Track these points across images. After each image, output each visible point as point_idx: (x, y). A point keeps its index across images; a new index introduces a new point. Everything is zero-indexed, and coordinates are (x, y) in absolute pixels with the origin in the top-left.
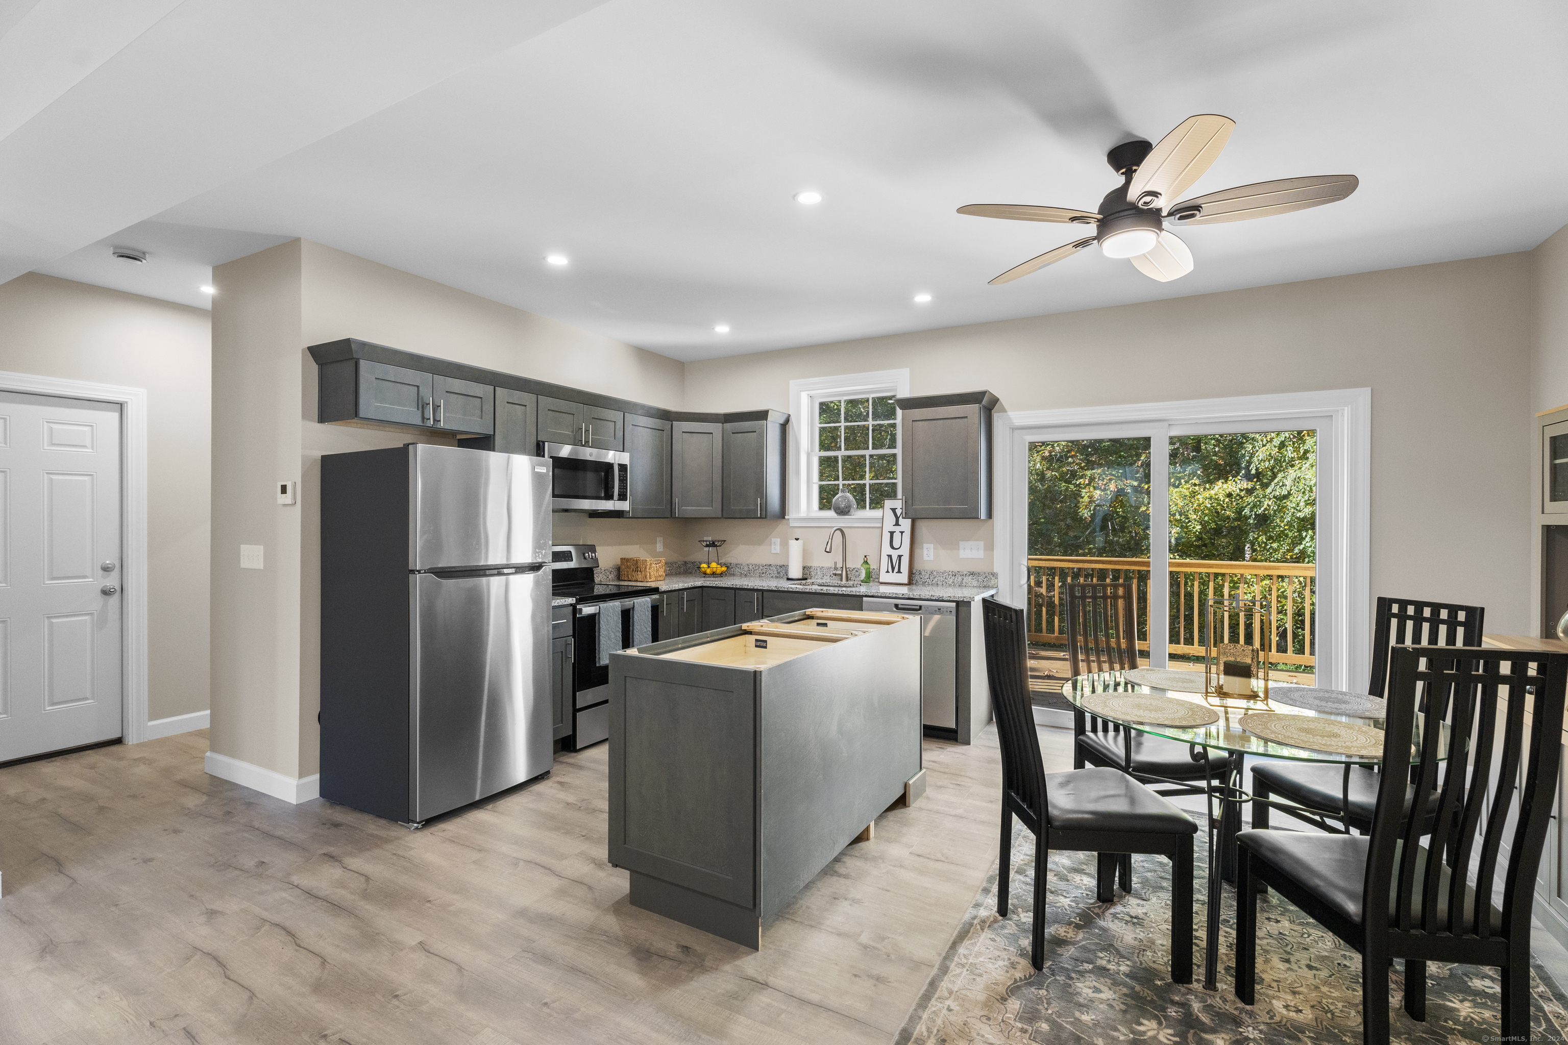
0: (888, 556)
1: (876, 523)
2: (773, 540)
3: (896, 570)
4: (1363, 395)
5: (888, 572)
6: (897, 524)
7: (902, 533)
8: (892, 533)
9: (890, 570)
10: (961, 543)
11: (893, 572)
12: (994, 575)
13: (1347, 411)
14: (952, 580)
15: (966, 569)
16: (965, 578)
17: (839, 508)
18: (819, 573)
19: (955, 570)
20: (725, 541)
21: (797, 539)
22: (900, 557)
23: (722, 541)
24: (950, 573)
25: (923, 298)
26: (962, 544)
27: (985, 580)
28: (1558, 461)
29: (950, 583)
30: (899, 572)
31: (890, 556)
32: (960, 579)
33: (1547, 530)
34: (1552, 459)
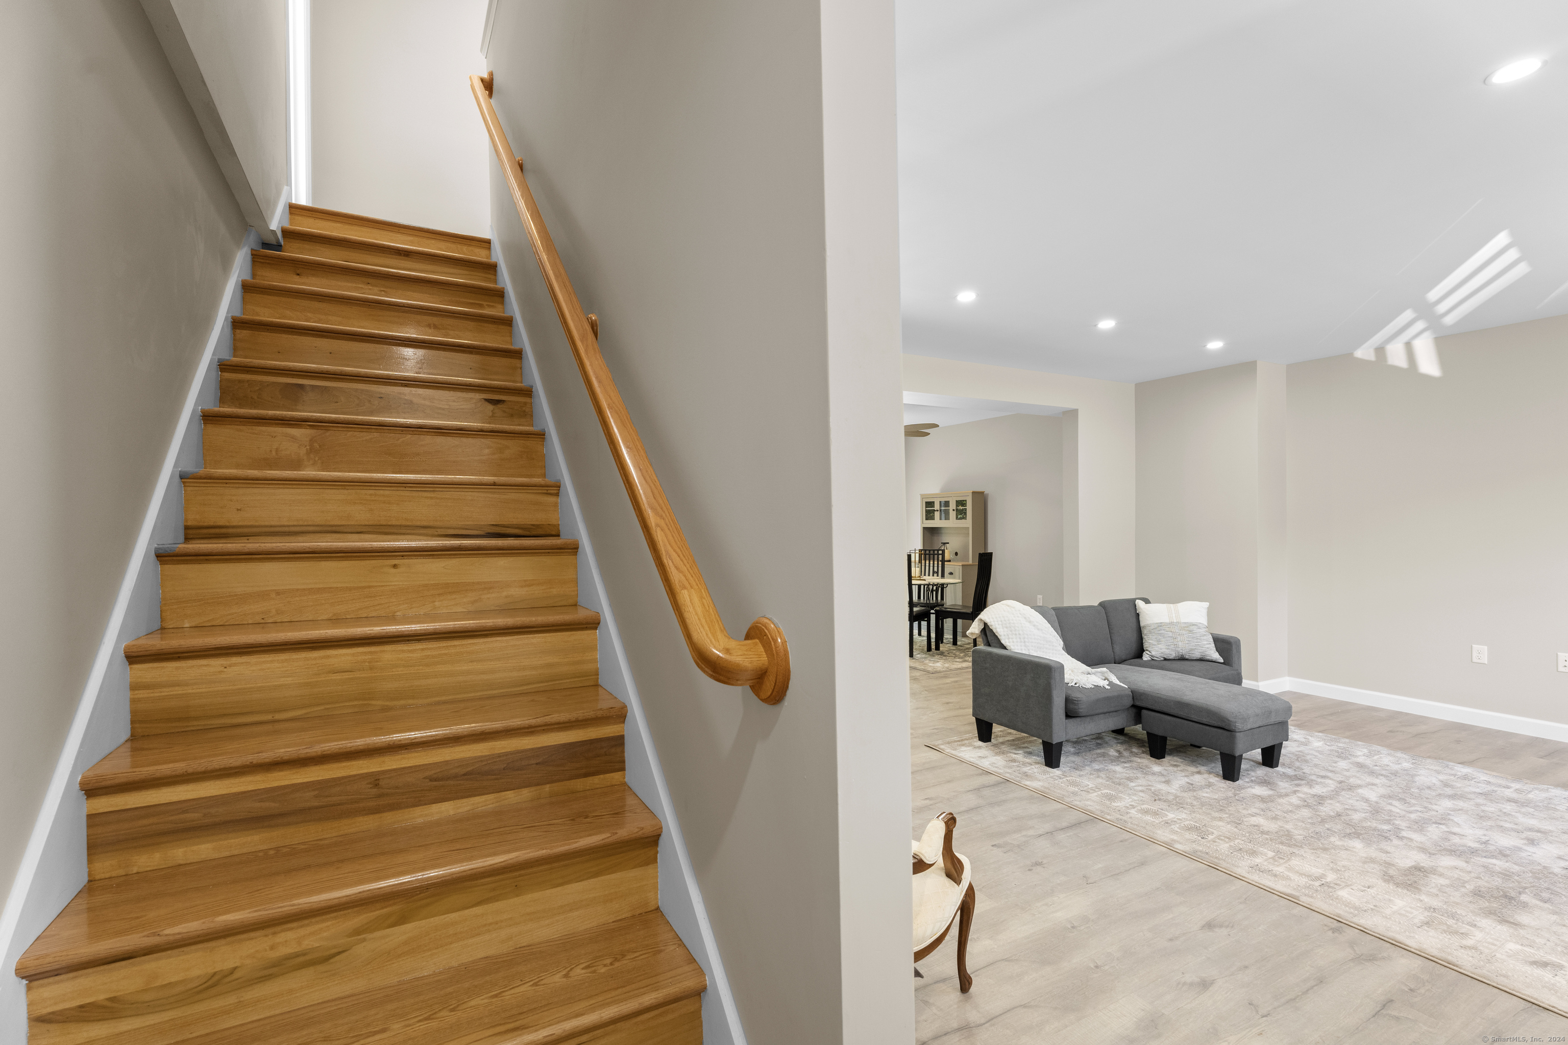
33: (925, 529)
34: (926, 508)
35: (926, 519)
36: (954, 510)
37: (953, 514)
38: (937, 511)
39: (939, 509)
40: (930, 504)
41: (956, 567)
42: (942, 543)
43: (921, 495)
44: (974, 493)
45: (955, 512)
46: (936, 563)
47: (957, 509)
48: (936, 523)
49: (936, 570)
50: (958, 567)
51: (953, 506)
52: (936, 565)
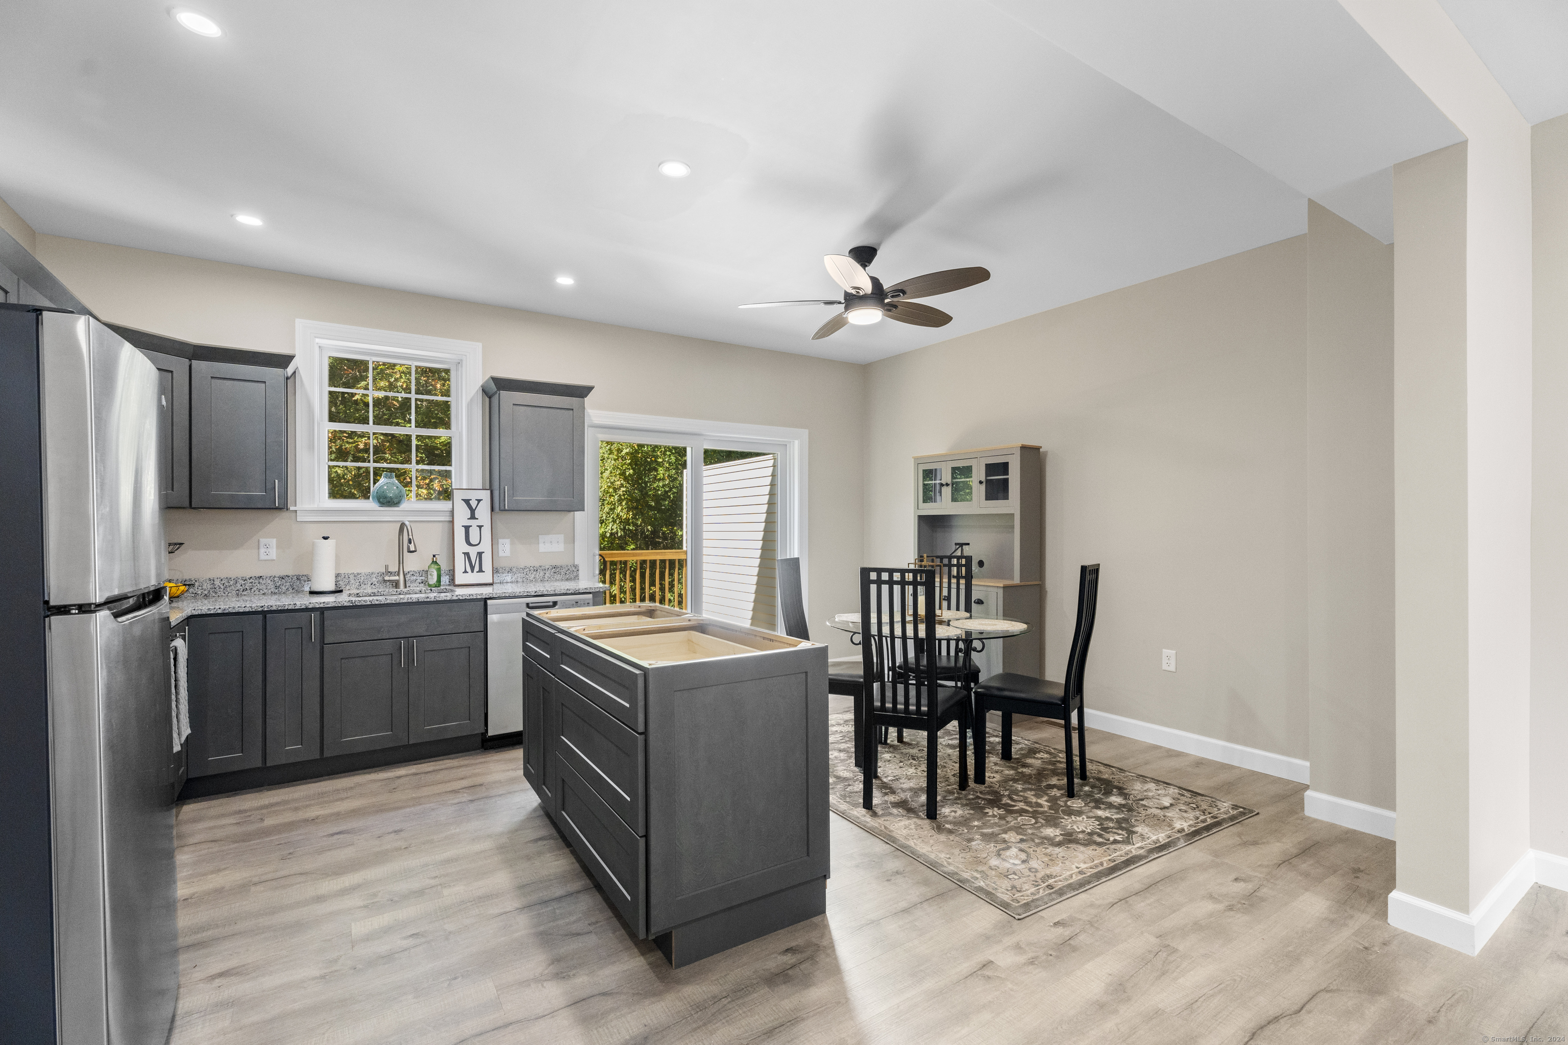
0: (464, 553)
1: (440, 516)
2: (263, 541)
3: (477, 568)
4: (805, 432)
5: (466, 572)
6: (473, 517)
7: (480, 527)
8: (467, 528)
9: (468, 569)
10: (540, 536)
11: (472, 571)
12: (576, 566)
13: (796, 442)
14: (533, 576)
15: (547, 563)
16: (547, 573)
17: (386, 497)
18: (352, 581)
19: (537, 565)
20: (183, 544)
21: (325, 538)
22: (480, 554)
23: (176, 544)
24: (532, 568)
25: (565, 281)
26: (542, 538)
27: (567, 572)
28: (926, 482)
29: (531, 578)
30: (481, 570)
31: (467, 555)
32: (542, 574)
33: (921, 518)
34: (923, 481)
35: (924, 501)
36: (981, 482)
37: (979, 491)
38: (947, 485)
39: (949, 481)
40: (929, 474)
41: (989, 589)
42: (956, 544)
43: (916, 459)
44: (1024, 448)
45: (983, 487)
46: (945, 580)
47: (987, 481)
48: (943, 506)
49: (945, 593)
50: (995, 590)
51: (979, 473)
52: (945, 585)
